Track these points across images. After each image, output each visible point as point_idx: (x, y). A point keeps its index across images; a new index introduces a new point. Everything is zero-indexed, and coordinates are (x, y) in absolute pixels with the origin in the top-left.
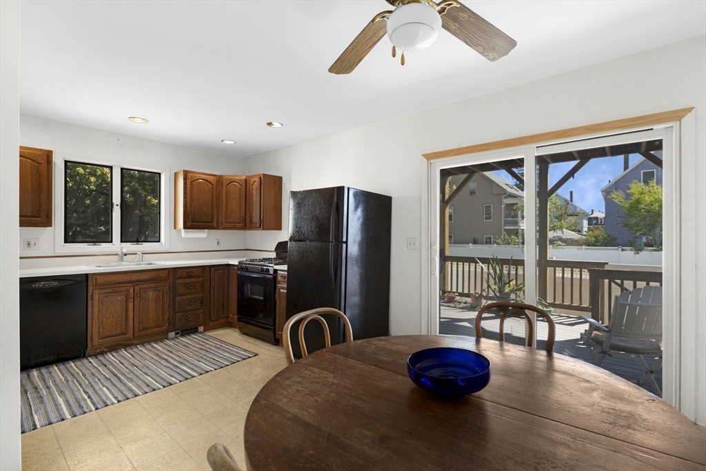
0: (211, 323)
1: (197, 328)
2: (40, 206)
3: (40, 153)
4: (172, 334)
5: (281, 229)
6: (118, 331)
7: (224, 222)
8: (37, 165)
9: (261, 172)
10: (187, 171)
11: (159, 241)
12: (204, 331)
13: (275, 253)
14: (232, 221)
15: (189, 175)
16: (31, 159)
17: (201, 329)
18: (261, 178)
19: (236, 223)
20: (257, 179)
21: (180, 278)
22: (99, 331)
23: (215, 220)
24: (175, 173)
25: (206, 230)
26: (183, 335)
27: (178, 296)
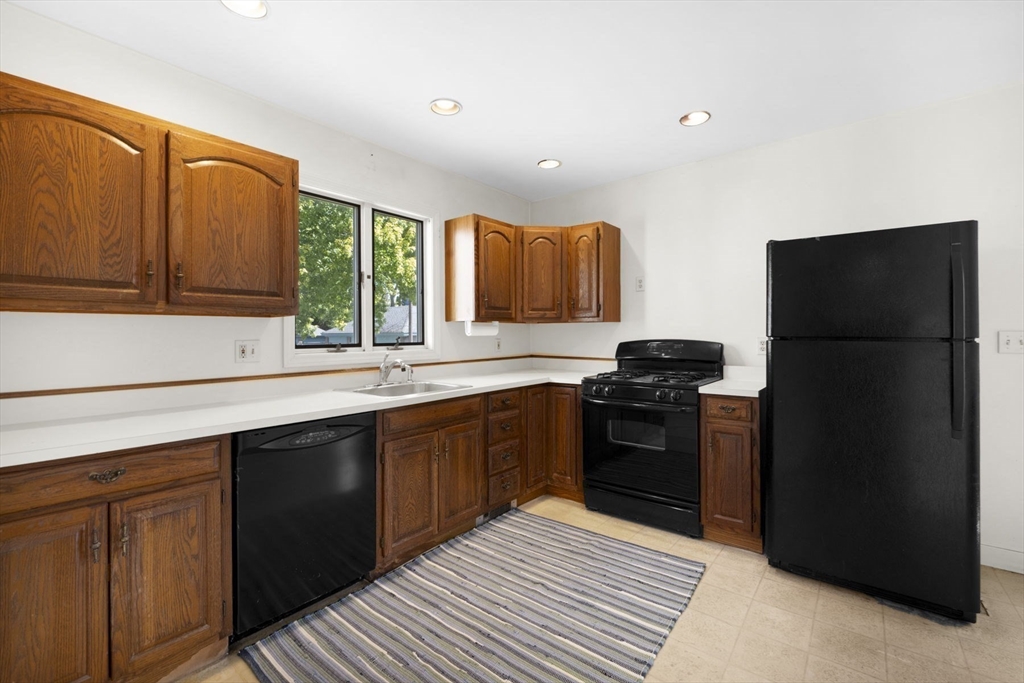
0: (529, 491)
1: (509, 504)
2: (281, 272)
3: (281, 164)
4: (480, 519)
5: (619, 320)
6: (419, 523)
7: (526, 308)
8: (277, 187)
9: (598, 219)
10: (478, 216)
11: (422, 343)
12: (518, 505)
13: (616, 363)
14: (540, 307)
15: (482, 223)
16: (267, 175)
17: (514, 503)
18: (598, 229)
19: (546, 310)
20: (590, 232)
21: (495, 410)
22: (394, 526)
23: (514, 304)
24: (446, 222)
25: (497, 323)
26: (494, 518)
27: (492, 445)
